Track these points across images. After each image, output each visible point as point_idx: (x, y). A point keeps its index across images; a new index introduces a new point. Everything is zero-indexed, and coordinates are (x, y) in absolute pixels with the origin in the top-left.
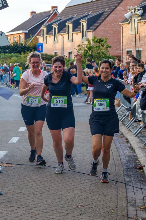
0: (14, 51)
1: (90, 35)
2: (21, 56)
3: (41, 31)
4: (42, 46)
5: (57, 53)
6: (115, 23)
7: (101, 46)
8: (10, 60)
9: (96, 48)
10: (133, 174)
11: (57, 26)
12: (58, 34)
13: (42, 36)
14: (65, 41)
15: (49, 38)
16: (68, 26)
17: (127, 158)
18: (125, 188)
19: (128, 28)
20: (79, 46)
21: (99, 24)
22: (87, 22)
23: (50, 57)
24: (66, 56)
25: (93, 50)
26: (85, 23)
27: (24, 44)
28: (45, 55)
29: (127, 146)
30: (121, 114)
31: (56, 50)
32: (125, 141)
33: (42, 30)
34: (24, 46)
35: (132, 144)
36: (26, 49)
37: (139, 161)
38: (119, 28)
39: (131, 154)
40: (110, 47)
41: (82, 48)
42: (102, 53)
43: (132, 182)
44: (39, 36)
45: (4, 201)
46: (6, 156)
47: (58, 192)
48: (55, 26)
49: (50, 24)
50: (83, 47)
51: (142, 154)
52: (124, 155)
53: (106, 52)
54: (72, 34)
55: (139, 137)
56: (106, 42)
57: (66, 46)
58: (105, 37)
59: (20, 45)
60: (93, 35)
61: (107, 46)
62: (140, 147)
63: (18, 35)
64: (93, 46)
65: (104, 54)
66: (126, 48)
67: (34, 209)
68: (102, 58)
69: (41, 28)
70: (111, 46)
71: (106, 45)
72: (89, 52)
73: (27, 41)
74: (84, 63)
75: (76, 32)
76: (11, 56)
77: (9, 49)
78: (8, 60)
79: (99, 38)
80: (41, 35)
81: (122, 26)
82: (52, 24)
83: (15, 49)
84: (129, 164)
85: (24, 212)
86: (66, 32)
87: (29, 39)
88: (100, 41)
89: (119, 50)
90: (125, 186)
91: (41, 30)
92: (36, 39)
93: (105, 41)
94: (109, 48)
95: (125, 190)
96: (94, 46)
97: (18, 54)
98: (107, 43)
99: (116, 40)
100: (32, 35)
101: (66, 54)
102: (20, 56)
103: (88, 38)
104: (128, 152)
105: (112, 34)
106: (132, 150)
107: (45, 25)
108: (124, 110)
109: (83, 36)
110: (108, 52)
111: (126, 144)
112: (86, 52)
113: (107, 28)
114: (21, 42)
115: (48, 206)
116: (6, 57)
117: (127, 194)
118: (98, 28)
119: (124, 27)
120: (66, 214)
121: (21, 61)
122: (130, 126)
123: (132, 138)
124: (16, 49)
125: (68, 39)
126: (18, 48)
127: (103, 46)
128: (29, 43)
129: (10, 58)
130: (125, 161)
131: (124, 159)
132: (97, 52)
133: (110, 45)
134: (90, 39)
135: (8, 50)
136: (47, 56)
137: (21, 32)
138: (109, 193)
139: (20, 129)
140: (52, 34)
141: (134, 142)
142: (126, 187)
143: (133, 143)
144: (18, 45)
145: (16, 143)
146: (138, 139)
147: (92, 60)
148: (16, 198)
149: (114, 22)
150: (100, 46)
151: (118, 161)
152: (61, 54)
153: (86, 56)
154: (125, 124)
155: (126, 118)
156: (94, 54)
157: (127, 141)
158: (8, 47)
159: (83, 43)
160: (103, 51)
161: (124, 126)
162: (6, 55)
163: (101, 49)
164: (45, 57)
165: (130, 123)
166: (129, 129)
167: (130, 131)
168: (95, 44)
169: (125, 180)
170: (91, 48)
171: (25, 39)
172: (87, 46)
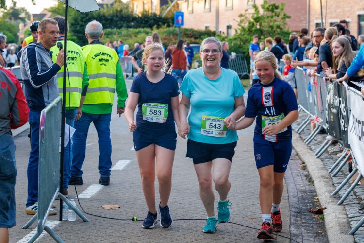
0: (143, 25)
4: (183, 16)
5: (208, 27)
7: (275, 15)
8: (136, 38)
10: (305, 223)
13: (186, 1)
14: (220, 9)
15: (197, 4)
17: (300, 195)
20: (241, 15)
23: (198, 33)
24: (222, 33)
25: (262, 21)
28: (190, 31)
29: (301, 174)
30: (299, 122)
31: (208, 23)
32: (300, 165)
34: (158, 17)
35: (310, 170)
36: (161, 22)
37: (318, 199)
39: (308, 188)
41: (245, 18)
42: (276, 27)
43: (302, 236)
44: (182, 1)
46: (101, 192)
50: (247, 17)
51: (324, 188)
52: (295, 189)
53: (283, 25)
55: (322, 160)
56: (282, 9)
57: (223, 17)
58: (281, 2)
59: (152, 15)
61: (284, 15)
62: (323, 177)
63: (149, 0)
64: (262, 16)
65: (279, 29)
66: (315, 19)
68: (276, 34)
70: (290, 16)
71: (283, 14)
72: (257, 25)
73: (163, 9)
76: (138, 33)
77: (135, 22)
78: (133, 38)
79: (272, 3)
83: (145, 21)
84: (301, 205)
87: (168, 6)
88: (274, 8)
89: (305, 22)
94: (287, 20)
96: (265, 16)
97: (148, 30)
98: (284, 11)
99: (299, 7)
101: (223, 29)
102: (150, 32)
103: (256, 3)
104: (302, 184)
106: (309, 181)
108: (306, 116)
110: (286, 26)
111: (302, 171)
112: (252, 25)
114: (154, 11)
116: (130, 34)
122: (311, 141)
123: (312, 160)
124: (147, 22)
125: (226, 6)
126: (149, 20)
127: (278, 16)
128: (167, 12)
129: (136, 35)
130: (296, 200)
131: (294, 197)
132: (269, 25)
133: (288, 14)
135: (133, 22)
136: (193, 31)
141: (314, 167)
143: (312, 170)
144: (149, 16)
145: (122, 170)
146: (321, 163)
150: (273, 16)
152: (214, 29)
153: (251, 31)
154: (304, 138)
155: (306, 129)
156: (263, 28)
157: (304, 167)
158: (134, 19)
159: (247, 12)
160: (278, 23)
161: (301, 141)
162: (130, 31)
163: (275, 21)
164: (190, 34)
165: (311, 136)
166: (309, 145)
167: (311, 149)
168: (266, 13)
169: (290, 233)
170: (259, 20)
171: (160, 6)
172: (254, 16)
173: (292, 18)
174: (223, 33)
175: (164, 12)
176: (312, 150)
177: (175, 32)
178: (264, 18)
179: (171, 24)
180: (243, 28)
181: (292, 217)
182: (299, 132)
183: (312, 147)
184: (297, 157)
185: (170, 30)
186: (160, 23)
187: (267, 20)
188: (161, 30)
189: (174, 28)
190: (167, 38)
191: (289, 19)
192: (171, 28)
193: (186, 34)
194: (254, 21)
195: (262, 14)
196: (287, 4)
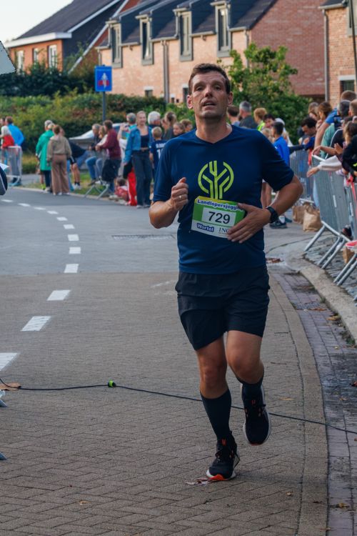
0: (34, 90)
1: (240, 41)
2: (54, 102)
3: (106, 32)
4: (109, 75)
5: (151, 91)
6: (306, 7)
7: (270, 69)
8: (24, 114)
9: (254, 75)
10: (346, 402)
11: (151, 19)
12: (154, 40)
13: (110, 47)
14: (171, 60)
15: (130, 51)
16: (181, 16)
17: (335, 361)
18: (325, 434)
19: (342, 19)
21: (262, 11)
22: (232, 7)
23: (133, 102)
24: (175, 100)
25: (248, 80)
26: (227, 10)
27: (61, 71)
28: (119, 99)
29: (334, 332)
30: (322, 250)
31: (149, 84)
32: (331, 318)
33: (109, 31)
34: (60, 75)
35: (348, 324)
36: (66, 84)
38: (317, 19)
39: (346, 351)
40: (294, 73)
42: (273, 89)
43: (345, 421)
44: (102, 45)
45: (9, 476)
46: (13, 364)
47: (149, 449)
48: (145, 19)
49: (131, 14)
52: (326, 354)
53: (283, 86)
54: (190, 39)
56: (282, 58)
57: (176, 73)
58: (279, 46)
59: (51, 73)
60: (248, 40)
61: (286, 68)
63: (44, 46)
64: (247, 70)
65: (278, 92)
66: (339, 73)
67: (88, 492)
68: (273, 102)
69: (107, 26)
70: (295, 70)
71: (284, 66)
72: (238, 86)
73: (68, 62)
75: (202, 34)
76: (27, 104)
77: (21, 86)
78: (20, 114)
79: (264, 47)
80: (107, 43)
81: (325, 15)
82: (137, 13)
83: (37, 83)
84: (338, 377)
85: (59, 500)
86: (176, 35)
87: (76, 55)
88: (267, 56)
89: (321, 79)
90: (325, 431)
92: (94, 55)
93: (279, 55)
94: (290, 76)
95: (324, 440)
96: (251, 71)
97: (45, 99)
98: (284, 61)
99: (309, 54)
100: (83, 44)
101: (176, 93)
102: (51, 103)
103: (235, 48)
104: (336, 345)
105: (300, 36)
106: (347, 341)
107: (118, 16)
108: (332, 239)
109: (220, 44)
110: (289, 87)
111: (334, 327)
113: (285, 21)
114: (53, 64)
115: (121, 484)
116: (13, 107)
117: (328, 449)
118: (261, 22)
119: (330, 17)
120: (168, 501)
122: (346, 279)
123: (350, 309)
124: (41, 84)
125: (182, 54)
126: (46, 81)
127: (275, 71)
128: (75, 66)
129: (24, 108)
130: (329, 369)
131: (325, 365)
132: (260, 86)
133: (293, 68)
134: (238, 52)
135: (17, 86)
136: (124, 100)
137: (52, 36)
138: (283, 448)
139: (51, 296)
140: (138, 40)
141: (354, 319)
142: (327, 433)
143: (352, 324)
144: (46, 73)
145: (42, 331)
148: (41, 467)
149: (303, 5)
150: (266, 70)
151: (310, 368)
152: (163, 95)
154: (332, 275)
155: (334, 260)
156: (250, 92)
157: (337, 320)
158: (19, 80)
160: (275, 82)
161: (328, 281)
162: (13, 102)
163: (270, 79)
164: (120, 105)
165: (345, 272)
166: (342, 286)
167: (346, 292)
168: (253, 65)
169: (325, 416)
170: (242, 77)
171: (64, 57)
172: (233, 71)
173: (299, 72)
174: (178, 101)
175: (73, 65)
176: (348, 294)
177: (92, 101)
178: (251, 74)
179: (85, 88)
181: (325, 393)
182: (324, 266)
183: (347, 289)
184: (324, 305)
185: (83, 99)
186: (66, 87)
187: (255, 77)
188: (68, 98)
189: (90, 95)
190: (78, 112)
191: (295, 75)
192: (85, 94)
193: (112, 105)
194: (233, 80)
195: (246, 67)
196: (289, 49)
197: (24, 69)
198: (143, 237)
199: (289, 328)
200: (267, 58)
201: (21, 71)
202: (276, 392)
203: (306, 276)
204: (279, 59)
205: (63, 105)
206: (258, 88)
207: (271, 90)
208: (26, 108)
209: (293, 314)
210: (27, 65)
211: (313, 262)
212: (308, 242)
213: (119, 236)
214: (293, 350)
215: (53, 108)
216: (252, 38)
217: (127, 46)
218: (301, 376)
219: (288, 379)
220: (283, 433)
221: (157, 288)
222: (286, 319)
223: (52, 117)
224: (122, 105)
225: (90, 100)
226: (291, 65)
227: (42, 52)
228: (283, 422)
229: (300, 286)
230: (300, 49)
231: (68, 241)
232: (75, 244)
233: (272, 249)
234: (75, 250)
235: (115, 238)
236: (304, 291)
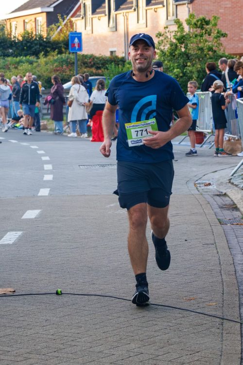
0: (25, 52)
1: (184, 12)
2: (39, 60)
3: (80, 7)
4: (80, 39)
5: (115, 51)
7: (206, 33)
8: (16, 71)
9: (194, 38)
12: (116, 13)
13: (83, 18)
14: (130, 27)
15: (98, 21)
18: (239, 332)
20: (159, 35)
23: (100, 61)
25: (189, 42)
27: (45, 37)
28: (90, 58)
31: (113, 46)
33: (82, 5)
34: (45, 40)
36: (49, 47)
40: (224, 36)
41: (165, 39)
42: (208, 49)
44: (76, 17)
50: (167, 37)
53: (216, 46)
54: (145, 11)
56: (215, 25)
58: (213, 15)
59: (37, 39)
60: (189, 11)
61: (218, 33)
63: (33, 18)
64: (188, 34)
65: (212, 52)
68: (208, 59)
69: (81, 2)
70: (226, 34)
71: (217, 31)
72: (181, 47)
73: (51, 30)
74: (171, 70)
75: (153, 7)
76: (18, 63)
77: (14, 48)
78: (12, 70)
79: (201, 17)
80: (81, 15)
83: (27, 47)
86: (133, 8)
87: (56, 24)
88: (203, 23)
90: (240, 329)
91: (80, 5)
92: (71, 25)
93: (213, 23)
94: (222, 39)
95: (239, 338)
96: (191, 35)
97: (32, 58)
98: (217, 27)
99: (237, 21)
100: (62, 16)
102: (37, 62)
103: (179, 17)
105: (230, 7)
109: (168, 15)
110: (221, 47)
112: (174, 47)
114: (40, 32)
116: (7, 65)
121: (38, 71)
124: (30, 48)
125: (138, 23)
126: (34, 45)
127: (209, 35)
128: (56, 33)
129: (16, 65)
132: (198, 46)
133: (224, 33)
134: (181, 21)
135: (11, 49)
136: (94, 59)
137: (39, 10)
138: (203, 346)
139: (25, 215)
140: (104, 12)
142: (241, 331)
144: (33, 39)
145: (14, 244)
147: (186, 63)
150: (202, 34)
151: (229, 275)
152: (124, 55)
153: (174, 56)
156: (190, 52)
158: (13, 44)
159: (167, 30)
160: (210, 44)
162: (8, 61)
163: (206, 41)
164: (90, 62)
168: (193, 30)
169: (240, 316)
170: (184, 40)
171: (48, 26)
172: (176, 35)
173: (229, 36)
175: (54, 33)
177: (69, 60)
178: (191, 37)
179: (63, 50)
180: (162, 51)
181: (241, 296)
185: (62, 58)
186: (49, 49)
187: (194, 40)
188: (50, 58)
189: (67, 55)
190: (58, 68)
191: (225, 38)
192: (63, 55)
193: (84, 63)
194: (177, 42)
195: (187, 32)
196: (221, 18)
197: (17, 35)
198: (103, 166)
199: (215, 240)
200: (203, 25)
201: (14, 37)
202: (200, 296)
203: (231, 197)
204: (213, 25)
205: (46, 63)
206: (196, 48)
207: (207, 50)
208: (18, 66)
209: (218, 229)
210: (19, 33)
211: (236, 186)
212: (233, 170)
213: (84, 165)
214: (217, 258)
215: (39, 65)
216: (192, 10)
217: (96, 17)
218: (222, 281)
219: (211, 284)
220: (205, 332)
221: (111, 207)
222: (213, 232)
223: (37, 72)
224: (92, 63)
225: (67, 59)
226: (222, 31)
227: (31, 22)
228: (205, 322)
229: (226, 205)
230: (230, 18)
231: (44, 170)
232: (49, 172)
233: (204, 175)
234: (48, 177)
235: (81, 167)
236: (229, 210)
